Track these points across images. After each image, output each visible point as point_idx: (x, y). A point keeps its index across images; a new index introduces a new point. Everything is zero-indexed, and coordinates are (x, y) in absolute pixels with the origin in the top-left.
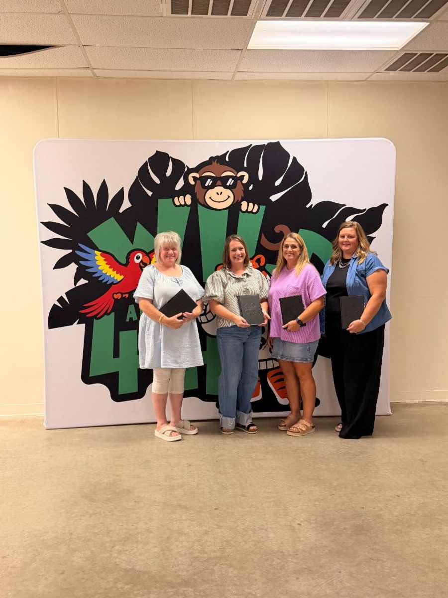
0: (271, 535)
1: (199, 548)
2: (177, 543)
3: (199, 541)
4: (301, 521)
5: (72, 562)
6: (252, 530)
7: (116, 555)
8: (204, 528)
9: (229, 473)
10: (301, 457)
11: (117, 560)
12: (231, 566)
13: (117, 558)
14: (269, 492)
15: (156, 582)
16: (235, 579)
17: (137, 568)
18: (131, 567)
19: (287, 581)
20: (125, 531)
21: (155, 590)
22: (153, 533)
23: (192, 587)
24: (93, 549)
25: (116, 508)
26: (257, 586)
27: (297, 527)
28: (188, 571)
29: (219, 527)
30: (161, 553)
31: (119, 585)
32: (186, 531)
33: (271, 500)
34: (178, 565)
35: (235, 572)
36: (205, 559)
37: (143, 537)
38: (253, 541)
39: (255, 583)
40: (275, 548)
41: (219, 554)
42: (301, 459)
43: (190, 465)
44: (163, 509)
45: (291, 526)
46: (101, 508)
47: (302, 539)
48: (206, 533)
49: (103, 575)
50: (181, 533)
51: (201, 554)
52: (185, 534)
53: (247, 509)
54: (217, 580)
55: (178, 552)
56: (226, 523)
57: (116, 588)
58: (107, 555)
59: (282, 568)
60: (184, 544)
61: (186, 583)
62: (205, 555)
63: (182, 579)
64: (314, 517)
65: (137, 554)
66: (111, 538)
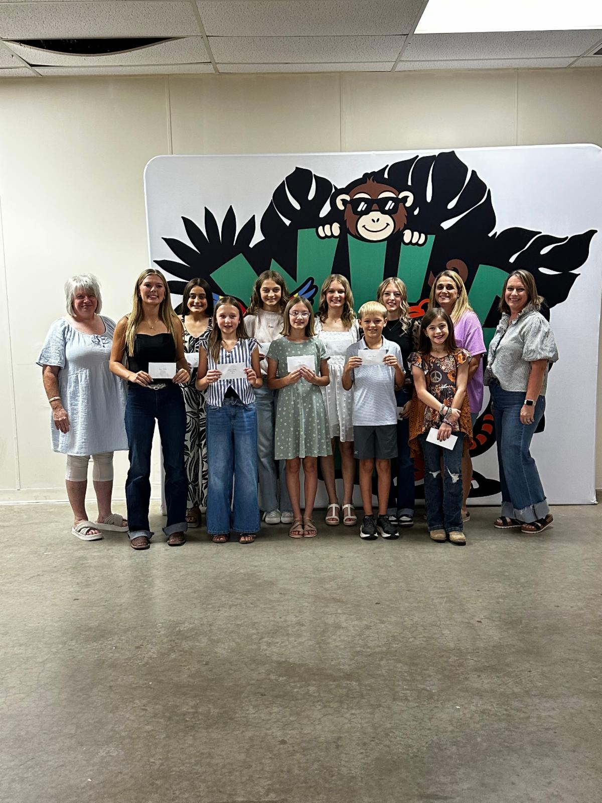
0: (446, 632)
1: (360, 642)
2: (334, 637)
3: (360, 635)
4: (482, 619)
5: (216, 653)
6: (422, 626)
7: (265, 647)
8: (365, 623)
9: (390, 566)
10: (479, 551)
11: (267, 652)
12: (400, 662)
13: (267, 650)
14: (440, 588)
15: (315, 674)
16: (406, 674)
17: (291, 660)
18: (284, 660)
19: (466, 679)
20: (272, 623)
21: (314, 682)
22: (305, 626)
23: (356, 681)
24: (238, 640)
25: (259, 600)
26: (431, 683)
27: (477, 624)
28: (349, 665)
29: (383, 622)
30: (317, 646)
31: (273, 677)
32: (344, 625)
33: (444, 596)
34: (339, 658)
35: (404, 668)
36: (369, 654)
37: (294, 630)
38: (424, 637)
39: (428, 679)
40: (452, 645)
41: (384, 649)
42: (479, 553)
43: (341, 557)
44: (314, 602)
45: (469, 623)
46: (242, 599)
47: (483, 637)
48: (368, 627)
49: (253, 666)
50: (338, 627)
51: (364, 648)
52: (342, 628)
53: (414, 604)
54: (385, 674)
55: (337, 646)
56: (391, 618)
57: (269, 679)
58: (254, 647)
59: (461, 665)
60: (342, 638)
61: (348, 676)
62: (369, 650)
63: (344, 672)
64: (497, 615)
65: (290, 647)
66: (257, 630)
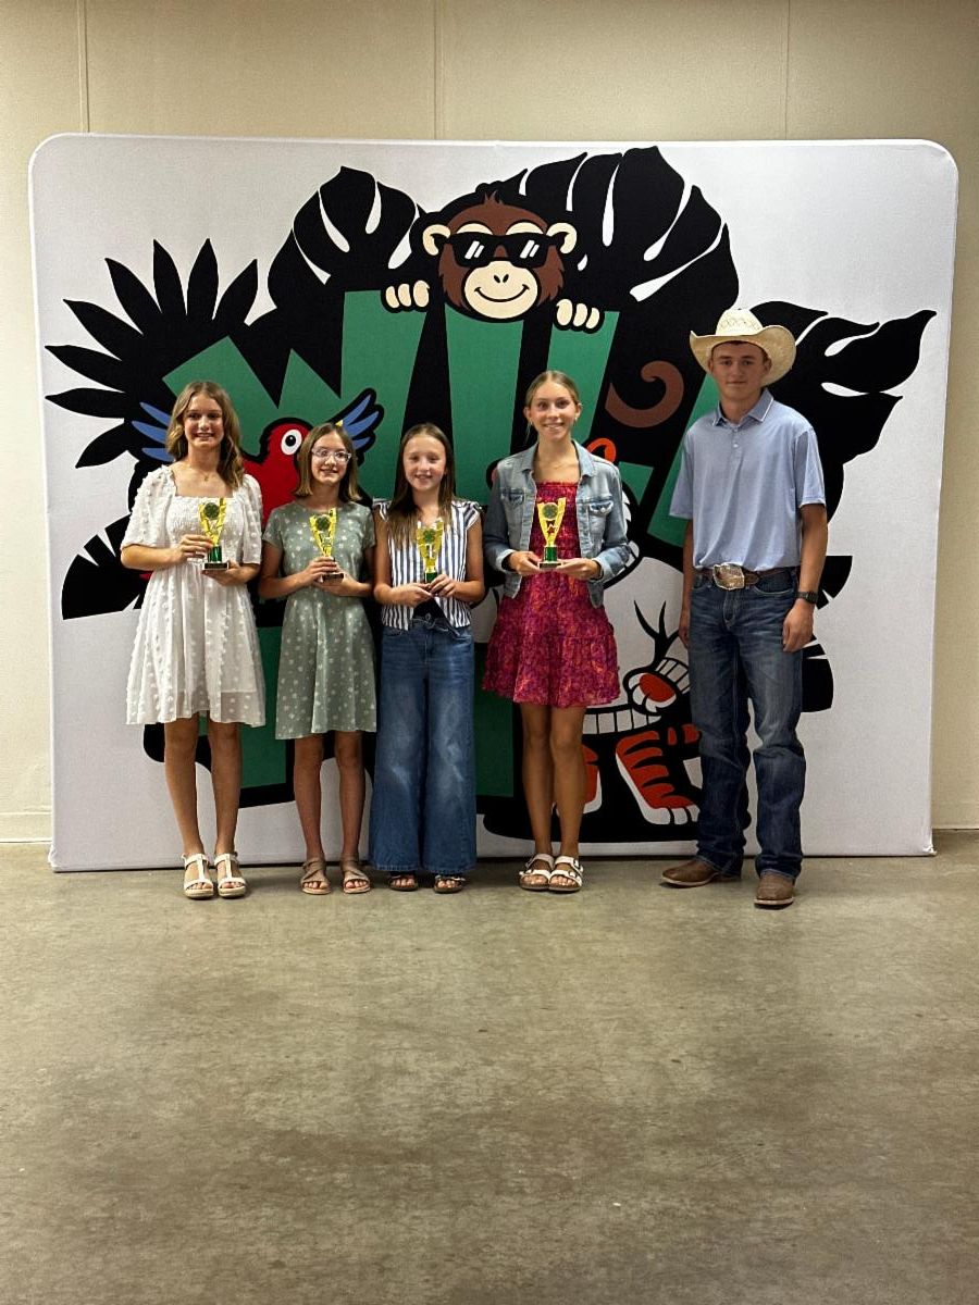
0: (610, 1079)
1: (443, 1097)
2: (392, 1090)
3: (442, 1086)
4: (682, 1056)
5: (154, 1118)
6: (566, 1069)
7: (253, 1108)
8: (456, 1064)
9: (515, 966)
10: (691, 938)
11: (256, 1116)
12: (514, 1129)
13: (256, 1112)
14: (608, 1003)
15: (347, 1152)
16: (524, 1150)
17: (304, 1129)
18: (289, 1129)
19: (639, 1157)
20: (269, 1066)
21: (346, 1166)
22: (335, 1070)
23: (427, 1163)
24: (200, 1096)
25: (246, 1026)
26: (571, 1164)
27: (671, 1066)
28: (417, 1136)
29: (489, 1063)
30: (356, 1105)
31: (265, 1157)
32: (413, 1067)
33: (614, 1017)
34: (397, 1126)
35: (523, 1140)
36: (457, 1117)
37: (314, 1077)
38: (567, 1087)
39: (567, 1158)
40: (618, 1101)
41: (488, 1109)
42: (692, 942)
43: (419, 949)
44: (358, 1028)
45: (657, 1064)
46: (211, 1025)
47: (681, 1087)
48: (459, 1072)
49: (226, 1140)
50: (400, 1071)
51: (448, 1108)
52: (409, 1073)
53: (555, 1032)
54: (484, 1151)
55: (395, 1105)
56: (505, 1055)
57: (258, 1161)
58: (232, 1107)
59: (631, 1134)
60: (407, 1090)
61: (413, 1155)
62: (457, 1111)
63: (404, 1149)
64: (712, 1050)
65: (302, 1106)
66: (239, 1077)
